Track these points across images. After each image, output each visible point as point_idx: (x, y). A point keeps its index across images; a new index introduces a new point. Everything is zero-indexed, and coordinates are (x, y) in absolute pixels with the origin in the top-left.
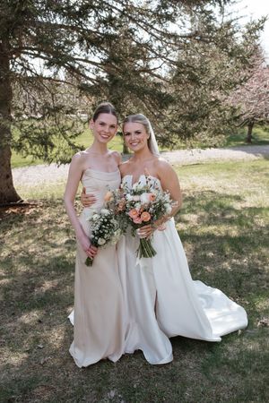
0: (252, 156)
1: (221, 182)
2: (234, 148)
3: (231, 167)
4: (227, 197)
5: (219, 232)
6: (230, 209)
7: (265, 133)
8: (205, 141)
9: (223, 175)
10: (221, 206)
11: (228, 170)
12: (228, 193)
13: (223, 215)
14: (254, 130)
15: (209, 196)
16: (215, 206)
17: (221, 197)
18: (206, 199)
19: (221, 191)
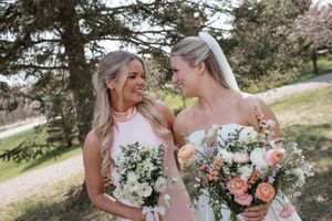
0: (325, 84)
1: (304, 114)
2: (305, 81)
3: (308, 98)
4: (315, 127)
5: (321, 168)
6: (323, 140)
7: (330, 63)
8: (278, 79)
9: (303, 107)
10: (313, 139)
11: (307, 101)
12: (315, 123)
13: (318, 147)
14: (319, 62)
15: (296, 131)
16: (305, 139)
17: (309, 129)
18: (294, 134)
19: (306, 123)
